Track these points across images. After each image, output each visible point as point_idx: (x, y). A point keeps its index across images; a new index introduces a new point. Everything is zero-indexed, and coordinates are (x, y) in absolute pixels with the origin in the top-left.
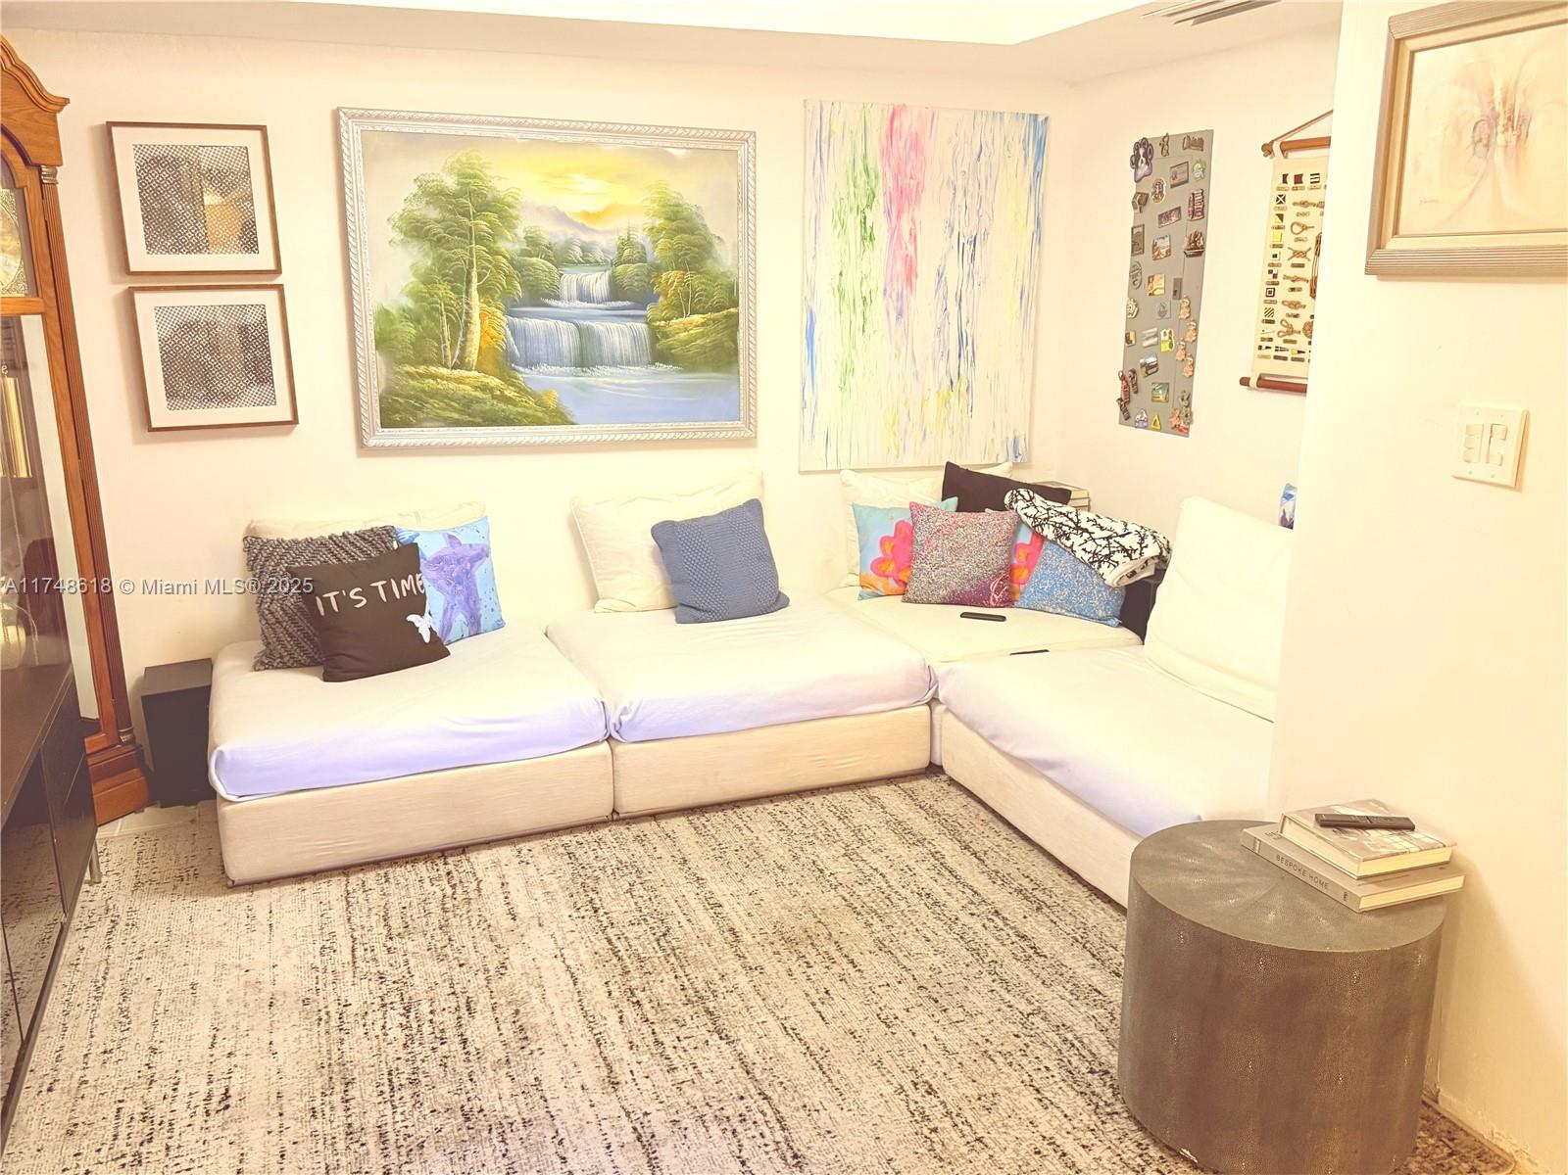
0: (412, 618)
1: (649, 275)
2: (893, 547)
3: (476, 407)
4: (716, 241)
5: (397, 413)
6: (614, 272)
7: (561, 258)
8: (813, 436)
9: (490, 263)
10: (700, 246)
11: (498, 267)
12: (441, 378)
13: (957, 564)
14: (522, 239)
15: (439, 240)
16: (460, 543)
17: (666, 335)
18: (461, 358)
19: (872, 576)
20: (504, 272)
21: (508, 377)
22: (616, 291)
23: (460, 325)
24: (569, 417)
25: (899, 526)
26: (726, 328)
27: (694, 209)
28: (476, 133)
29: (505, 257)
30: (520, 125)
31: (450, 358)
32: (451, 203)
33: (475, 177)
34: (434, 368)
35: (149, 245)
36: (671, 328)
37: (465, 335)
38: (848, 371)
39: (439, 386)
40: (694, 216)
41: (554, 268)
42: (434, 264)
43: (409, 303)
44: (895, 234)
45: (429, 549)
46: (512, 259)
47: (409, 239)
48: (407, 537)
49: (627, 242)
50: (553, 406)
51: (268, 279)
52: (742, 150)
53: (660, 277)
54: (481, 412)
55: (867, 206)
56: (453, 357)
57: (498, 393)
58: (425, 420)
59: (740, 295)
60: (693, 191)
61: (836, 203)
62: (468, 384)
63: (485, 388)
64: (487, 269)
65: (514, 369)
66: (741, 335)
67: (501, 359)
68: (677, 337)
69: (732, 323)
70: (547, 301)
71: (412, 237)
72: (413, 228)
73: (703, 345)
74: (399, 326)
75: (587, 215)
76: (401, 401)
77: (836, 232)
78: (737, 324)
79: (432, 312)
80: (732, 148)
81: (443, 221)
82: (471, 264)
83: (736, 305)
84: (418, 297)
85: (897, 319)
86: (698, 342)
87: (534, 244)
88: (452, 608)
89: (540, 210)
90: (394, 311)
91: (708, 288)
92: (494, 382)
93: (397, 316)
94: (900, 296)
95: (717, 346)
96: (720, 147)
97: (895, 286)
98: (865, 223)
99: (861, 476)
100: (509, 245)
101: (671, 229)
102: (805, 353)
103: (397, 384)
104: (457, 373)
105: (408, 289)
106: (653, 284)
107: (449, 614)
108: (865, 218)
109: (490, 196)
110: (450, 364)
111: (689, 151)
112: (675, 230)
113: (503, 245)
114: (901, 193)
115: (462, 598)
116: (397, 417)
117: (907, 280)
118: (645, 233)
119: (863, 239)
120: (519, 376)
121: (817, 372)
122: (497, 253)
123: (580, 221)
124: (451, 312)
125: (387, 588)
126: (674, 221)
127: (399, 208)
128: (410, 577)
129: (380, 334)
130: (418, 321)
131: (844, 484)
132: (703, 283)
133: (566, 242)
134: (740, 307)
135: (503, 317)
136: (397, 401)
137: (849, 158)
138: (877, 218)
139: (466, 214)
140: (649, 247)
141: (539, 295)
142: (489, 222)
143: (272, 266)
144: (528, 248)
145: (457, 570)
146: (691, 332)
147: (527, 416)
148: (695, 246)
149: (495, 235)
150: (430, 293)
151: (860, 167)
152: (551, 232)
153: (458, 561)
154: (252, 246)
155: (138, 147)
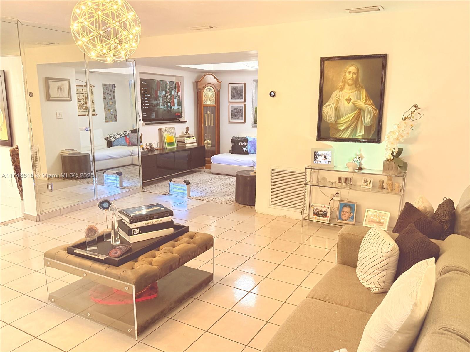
0: (243, 148)
16: (255, 140)
35: (232, 99)
45: (249, 140)
48: (248, 138)
51: (244, 103)
107: (250, 149)
115: (253, 147)
125: (241, 144)
145: (253, 143)
153: (254, 142)
154: (242, 99)
155: (232, 86)
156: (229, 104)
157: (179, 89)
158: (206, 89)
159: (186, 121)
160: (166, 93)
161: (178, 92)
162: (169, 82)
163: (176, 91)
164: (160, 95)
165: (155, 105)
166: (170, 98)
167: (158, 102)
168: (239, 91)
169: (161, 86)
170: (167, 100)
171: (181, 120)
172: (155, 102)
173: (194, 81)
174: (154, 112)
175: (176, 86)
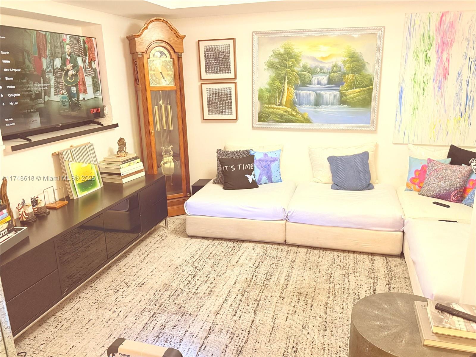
0: (247, 175)
1: (341, 76)
2: (420, 173)
3: (284, 117)
4: (366, 64)
5: (262, 118)
6: (329, 75)
7: (313, 72)
8: (399, 131)
9: (291, 74)
10: (361, 66)
11: (294, 75)
12: (275, 109)
13: (440, 183)
14: (301, 67)
15: (277, 68)
16: (268, 156)
17: (346, 95)
18: (281, 103)
19: (410, 183)
20: (295, 77)
21: (293, 108)
22: (330, 81)
23: (281, 93)
24: (311, 121)
25: (423, 167)
26: (367, 93)
27: (360, 54)
28: (290, 35)
29: (296, 72)
30: (303, 32)
31: (278, 103)
32: (282, 57)
33: (289, 48)
34: (273, 106)
35: (206, 72)
36: (347, 93)
37: (282, 96)
38: (415, 108)
39: (274, 111)
40: (359, 56)
41: (311, 75)
42: (275, 75)
43: (268, 87)
44: (440, 59)
45: (257, 157)
46: (298, 73)
47: (269, 68)
48: (252, 153)
49: (336, 66)
50: (306, 117)
51: (233, 81)
52: (379, 33)
53: (345, 76)
54: (285, 118)
55: (428, 49)
56: (278, 102)
57: (290, 113)
58: (270, 120)
59: (374, 82)
60: (359, 48)
61: (415, 49)
62: (282, 110)
63: (286, 112)
64: (290, 76)
65: (295, 106)
66: (373, 95)
67: (292, 103)
68: (349, 96)
69: (370, 91)
70: (307, 85)
71: (270, 67)
72: (270, 65)
73: (358, 99)
74: (264, 93)
75: (323, 58)
76: (264, 115)
77: (414, 59)
78: (372, 92)
79: (274, 89)
80: (375, 33)
81: (279, 62)
82: (286, 74)
83: (372, 85)
84: (270, 85)
85: (438, 90)
86: (357, 98)
87: (305, 68)
88: (262, 174)
89: (308, 57)
90: (264, 89)
91: (362, 80)
92: (289, 110)
93: (264, 91)
94: (440, 82)
95: (364, 99)
96: (371, 33)
97: (438, 78)
98: (427, 56)
99: (416, 147)
100: (297, 69)
101: (351, 61)
102: (398, 102)
103: (263, 110)
104: (279, 107)
105: (268, 83)
106: (343, 79)
107: (261, 176)
108: (427, 54)
109: (293, 55)
110: (277, 104)
111: (360, 35)
112: (352, 61)
113: (295, 69)
114: (444, 44)
115: (266, 172)
116: (262, 119)
117: (444, 76)
118: (342, 62)
119: (426, 61)
120: (297, 108)
121: (403, 109)
122: (294, 71)
123: (320, 60)
124: (279, 89)
125: (241, 167)
126: (352, 58)
127: (267, 59)
128: (249, 164)
129: (260, 96)
130: (270, 92)
131: (409, 149)
132: (361, 78)
133: (315, 67)
134: (374, 86)
135: (294, 91)
136: (262, 114)
137: (422, 32)
138: (433, 54)
139: (286, 60)
140: (342, 67)
141: (305, 83)
142: (292, 62)
143: (234, 77)
144: (303, 69)
145: (265, 164)
146: (355, 94)
147: (298, 120)
148: (358, 66)
149: (294, 65)
150: (273, 84)
151: (426, 35)
152: (310, 64)
153: (266, 161)
154: (229, 72)
155: (205, 47)
156: (202, 84)
157: (93, 53)
158: (153, 52)
159: (116, 125)
160: (64, 64)
161: (92, 60)
162: (68, 37)
163: (87, 57)
164: (48, 67)
165: (36, 94)
166: (75, 75)
167: (44, 87)
168: (221, 57)
169: (49, 45)
170: (67, 81)
171: (105, 122)
172: (36, 88)
173: (123, 35)
174: (35, 112)
175: (86, 46)
